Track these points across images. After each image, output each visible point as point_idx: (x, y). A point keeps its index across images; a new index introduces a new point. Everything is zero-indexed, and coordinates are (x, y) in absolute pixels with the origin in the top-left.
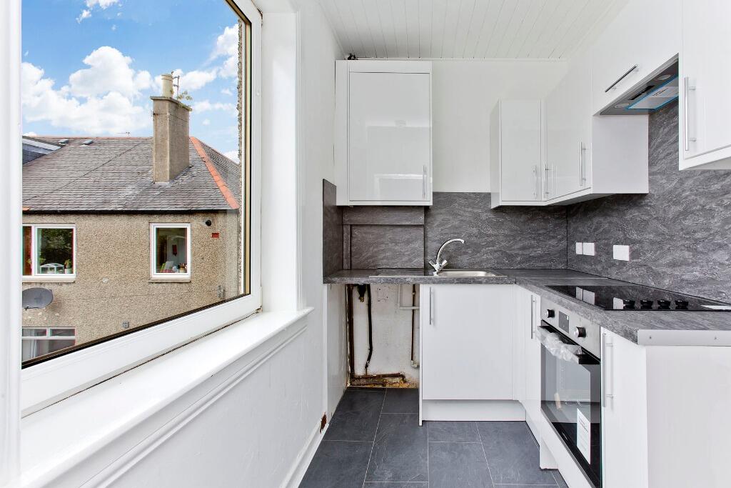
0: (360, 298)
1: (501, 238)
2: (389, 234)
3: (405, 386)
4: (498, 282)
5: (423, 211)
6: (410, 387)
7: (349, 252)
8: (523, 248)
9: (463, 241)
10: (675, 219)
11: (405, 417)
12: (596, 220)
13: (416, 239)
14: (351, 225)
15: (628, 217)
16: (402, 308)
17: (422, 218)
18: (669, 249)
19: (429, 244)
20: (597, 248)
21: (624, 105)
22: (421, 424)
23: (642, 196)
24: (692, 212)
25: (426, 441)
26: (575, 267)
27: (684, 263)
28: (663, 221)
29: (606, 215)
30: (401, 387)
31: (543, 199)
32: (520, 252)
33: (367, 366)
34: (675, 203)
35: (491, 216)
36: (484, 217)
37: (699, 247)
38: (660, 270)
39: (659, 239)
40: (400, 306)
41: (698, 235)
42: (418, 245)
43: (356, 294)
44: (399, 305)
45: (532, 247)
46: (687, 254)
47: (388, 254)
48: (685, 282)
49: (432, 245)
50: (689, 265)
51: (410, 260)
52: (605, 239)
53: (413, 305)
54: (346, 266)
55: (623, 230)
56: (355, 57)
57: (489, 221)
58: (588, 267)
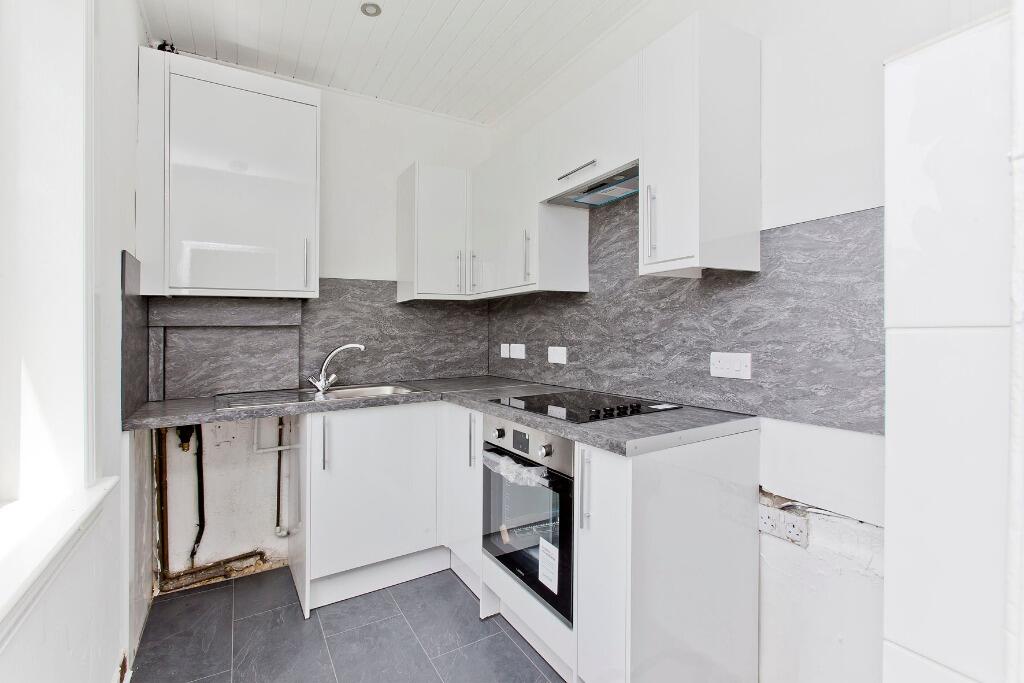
0: (181, 446)
1: (411, 340)
2: (240, 340)
3: (266, 567)
4: (419, 400)
5: (300, 304)
6: (274, 567)
7: (161, 372)
8: (438, 353)
9: (362, 347)
10: (616, 320)
11: (277, 614)
12: (527, 319)
13: (286, 346)
14: (165, 328)
15: (566, 316)
16: (261, 451)
17: (298, 315)
18: (609, 351)
19: (306, 352)
20: (528, 350)
21: (572, 197)
22: (307, 615)
23: (582, 294)
24: (633, 314)
25: (321, 638)
26: (500, 373)
27: (624, 364)
28: (603, 321)
29: (540, 313)
30: (258, 571)
31: (468, 292)
32: (435, 358)
33: (193, 553)
34: (617, 304)
35: (398, 311)
36: (388, 313)
37: (638, 348)
38: (599, 372)
39: (599, 340)
40: (259, 449)
41: (637, 337)
42: (290, 355)
43: (172, 440)
44: (255, 447)
45: (449, 350)
46: (627, 355)
47: (237, 371)
48: (624, 384)
49: (312, 355)
50: (628, 366)
51: (276, 378)
52: (539, 340)
53: (280, 444)
54: (153, 395)
55: (560, 330)
56: (173, 49)
57: (394, 320)
58: (517, 372)
